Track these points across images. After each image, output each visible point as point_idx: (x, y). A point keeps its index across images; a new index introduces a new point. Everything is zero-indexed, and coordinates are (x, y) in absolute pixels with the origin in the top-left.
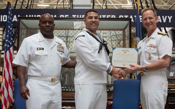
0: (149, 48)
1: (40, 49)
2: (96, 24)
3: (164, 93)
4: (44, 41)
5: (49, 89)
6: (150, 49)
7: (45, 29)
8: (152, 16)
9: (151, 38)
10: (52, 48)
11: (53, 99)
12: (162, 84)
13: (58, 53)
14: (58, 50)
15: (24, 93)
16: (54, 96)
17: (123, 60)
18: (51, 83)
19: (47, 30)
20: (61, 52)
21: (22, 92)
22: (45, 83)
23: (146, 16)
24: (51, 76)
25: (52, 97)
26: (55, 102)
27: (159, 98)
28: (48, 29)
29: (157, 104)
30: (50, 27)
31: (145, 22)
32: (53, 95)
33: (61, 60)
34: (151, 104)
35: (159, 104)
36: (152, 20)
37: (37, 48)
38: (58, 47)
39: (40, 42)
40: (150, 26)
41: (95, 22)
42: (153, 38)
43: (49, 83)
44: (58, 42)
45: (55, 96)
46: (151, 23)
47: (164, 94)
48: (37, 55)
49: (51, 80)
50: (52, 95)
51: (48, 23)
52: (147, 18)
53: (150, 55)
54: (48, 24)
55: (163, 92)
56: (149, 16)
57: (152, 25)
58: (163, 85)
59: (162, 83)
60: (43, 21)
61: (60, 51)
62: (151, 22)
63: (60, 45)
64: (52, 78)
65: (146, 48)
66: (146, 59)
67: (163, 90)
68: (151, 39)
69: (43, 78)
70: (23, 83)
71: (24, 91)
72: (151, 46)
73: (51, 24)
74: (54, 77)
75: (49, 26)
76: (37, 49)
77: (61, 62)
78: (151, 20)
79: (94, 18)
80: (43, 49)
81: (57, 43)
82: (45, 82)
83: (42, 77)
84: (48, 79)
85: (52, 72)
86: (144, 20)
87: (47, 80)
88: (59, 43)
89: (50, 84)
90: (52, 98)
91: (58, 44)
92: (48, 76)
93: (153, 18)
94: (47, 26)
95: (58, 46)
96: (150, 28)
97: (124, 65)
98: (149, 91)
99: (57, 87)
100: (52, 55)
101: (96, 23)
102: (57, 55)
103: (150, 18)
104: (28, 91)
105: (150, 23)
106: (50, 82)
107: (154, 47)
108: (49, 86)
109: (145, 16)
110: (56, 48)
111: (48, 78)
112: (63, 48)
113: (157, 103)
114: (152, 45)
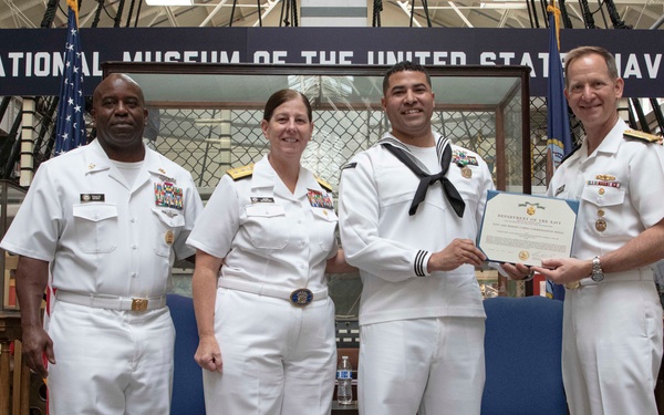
0: (597, 189)
1: (92, 198)
2: (420, 111)
3: (652, 346)
4: (108, 169)
5: (123, 337)
6: (602, 192)
7: (112, 125)
8: (602, 77)
9: (600, 153)
10: (133, 195)
11: (137, 372)
12: (647, 316)
13: (159, 210)
14: (157, 202)
15: (33, 353)
16: (142, 363)
17: (522, 239)
18: (130, 317)
19: (120, 126)
20: (169, 209)
21: (28, 350)
22: (109, 317)
23: (581, 77)
24: (131, 293)
25: (134, 364)
26: (143, 380)
27: (638, 365)
28: (122, 123)
29: (630, 387)
30: (130, 118)
31: (577, 96)
32: (138, 360)
33: (170, 236)
34: (610, 388)
35: (637, 386)
36: (602, 91)
37: (82, 195)
38: (156, 192)
39: (92, 173)
40: (595, 113)
41: (415, 103)
42: (609, 155)
43: (125, 317)
44: (160, 173)
45: (144, 361)
46: (597, 101)
47: (653, 351)
48: (78, 220)
49: (130, 307)
50: (134, 357)
51: (121, 103)
52: (585, 83)
53: (601, 213)
54: (121, 108)
55: (651, 343)
56: (592, 75)
57: (600, 109)
58: (649, 320)
59: (647, 311)
60: (107, 98)
61: (167, 205)
62: (598, 96)
63: (169, 182)
64: (134, 301)
65: (587, 188)
66: (588, 227)
67: (651, 336)
68: (602, 158)
69: (103, 300)
70: (33, 317)
71: (35, 346)
72: (603, 181)
73: (132, 108)
74: (143, 294)
75: (125, 115)
76: (82, 200)
77: (169, 242)
78: (597, 92)
79: (410, 91)
80: (102, 198)
81: (157, 175)
82: (109, 313)
83: (100, 295)
84: (122, 303)
85: (134, 276)
86: (573, 89)
87: (117, 306)
88: (163, 178)
89: (126, 321)
90: (135, 369)
91: (158, 181)
92: (122, 294)
93: (604, 84)
94: (117, 115)
95: (159, 186)
96: (593, 120)
97: (523, 256)
98: (601, 343)
99: (155, 331)
100: (136, 219)
101: (419, 105)
102: (154, 217)
103: (595, 84)
104: (47, 345)
105: (594, 99)
106: (127, 312)
107: (614, 185)
108: (124, 326)
109: (577, 74)
110: (149, 195)
111: (121, 299)
112: (178, 193)
113: (630, 381)
114: (605, 177)
